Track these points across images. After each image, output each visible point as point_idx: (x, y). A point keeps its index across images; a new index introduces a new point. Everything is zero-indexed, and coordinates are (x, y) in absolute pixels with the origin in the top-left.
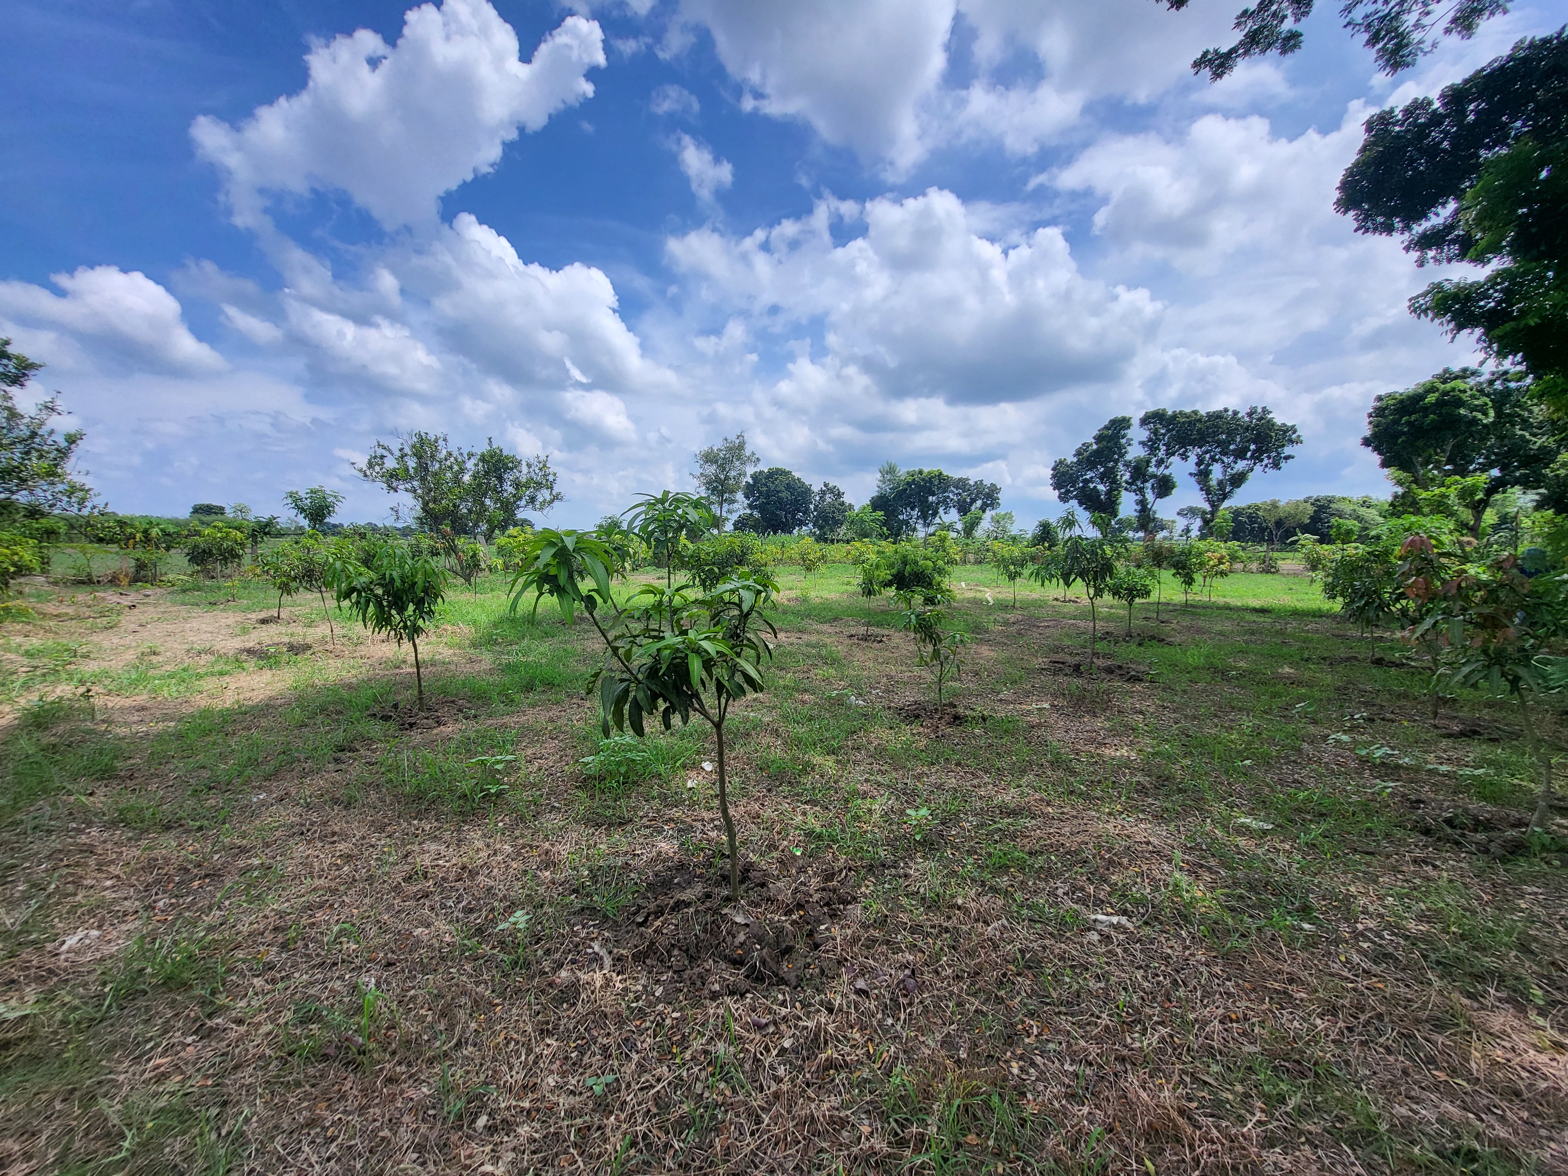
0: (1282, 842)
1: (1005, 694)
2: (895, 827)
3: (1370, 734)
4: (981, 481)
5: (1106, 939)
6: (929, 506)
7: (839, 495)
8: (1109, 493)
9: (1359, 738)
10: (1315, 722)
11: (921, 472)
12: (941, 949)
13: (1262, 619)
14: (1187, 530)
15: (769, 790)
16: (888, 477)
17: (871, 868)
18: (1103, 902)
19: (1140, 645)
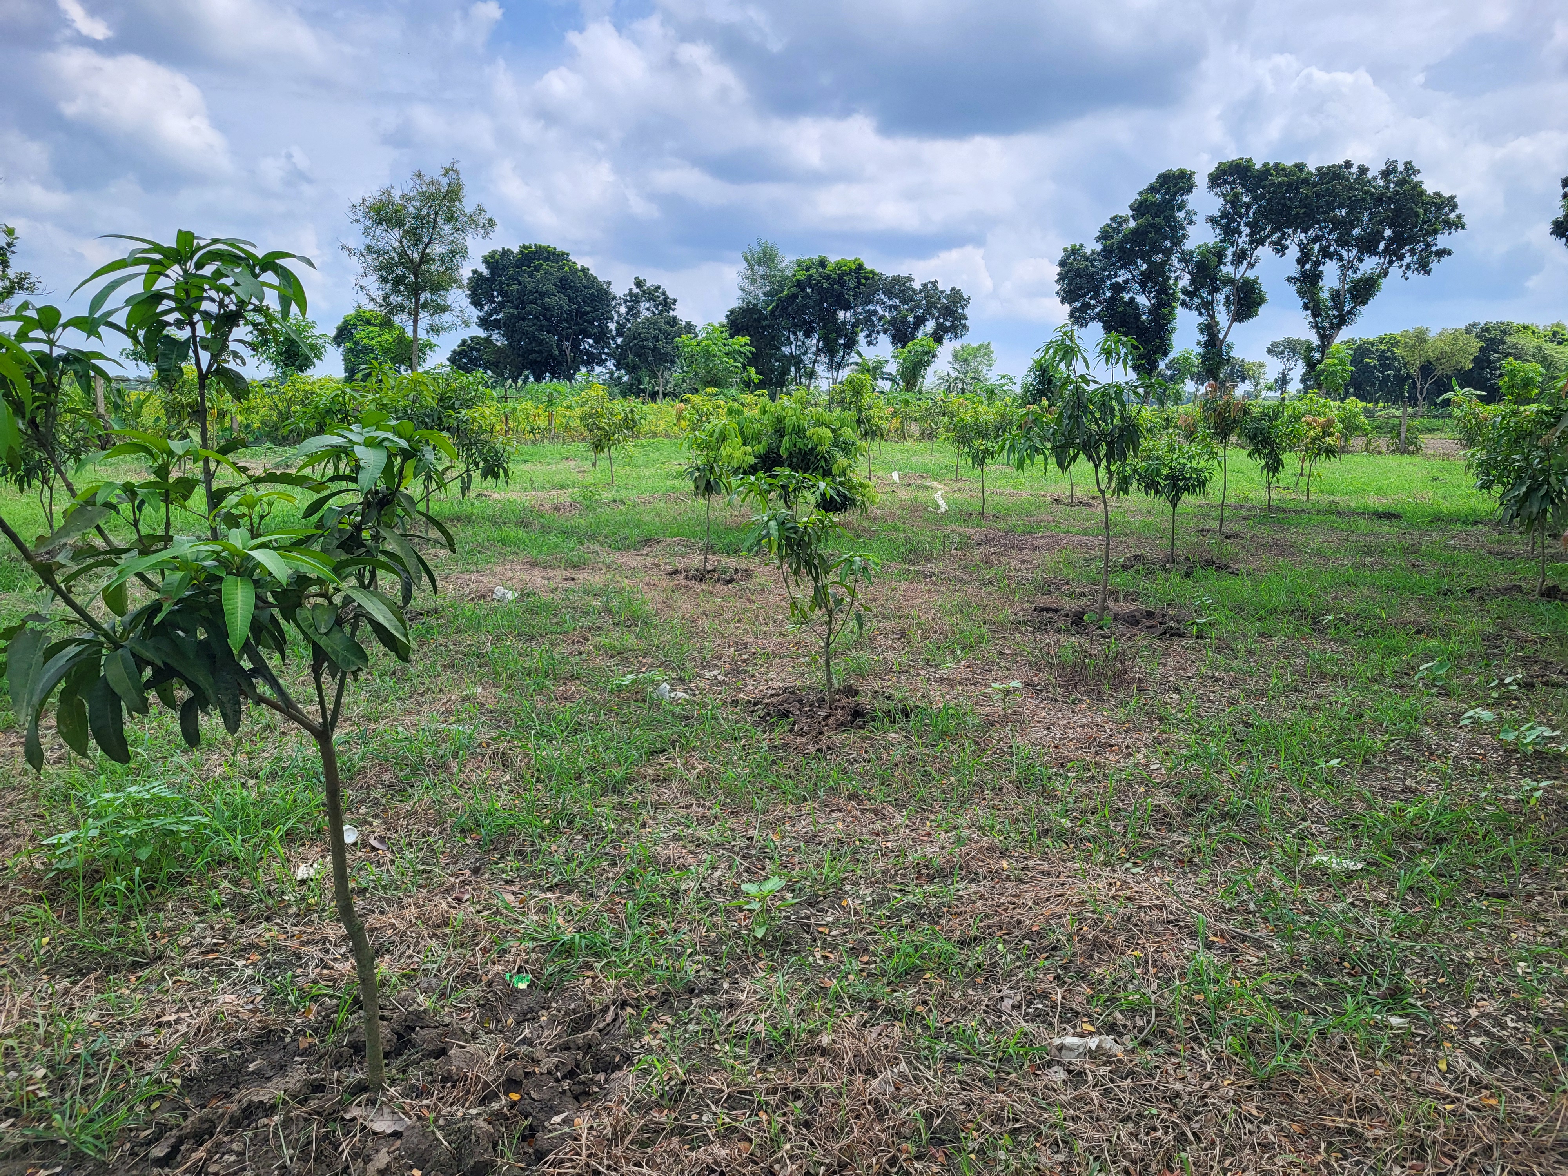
0: (1375, 888)
1: (949, 667)
2: (720, 919)
3: (1525, 707)
4: (934, 284)
5: (1077, 1077)
6: (840, 329)
7: (667, 304)
8: (1155, 310)
9: (1507, 714)
10: (1445, 693)
11: (823, 263)
12: (784, 1130)
13: (1386, 530)
14: (1283, 381)
15: (476, 871)
16: (761, 270)
17: (665, 1000)
18: (1077, 1014)
19: (1188, 575)
